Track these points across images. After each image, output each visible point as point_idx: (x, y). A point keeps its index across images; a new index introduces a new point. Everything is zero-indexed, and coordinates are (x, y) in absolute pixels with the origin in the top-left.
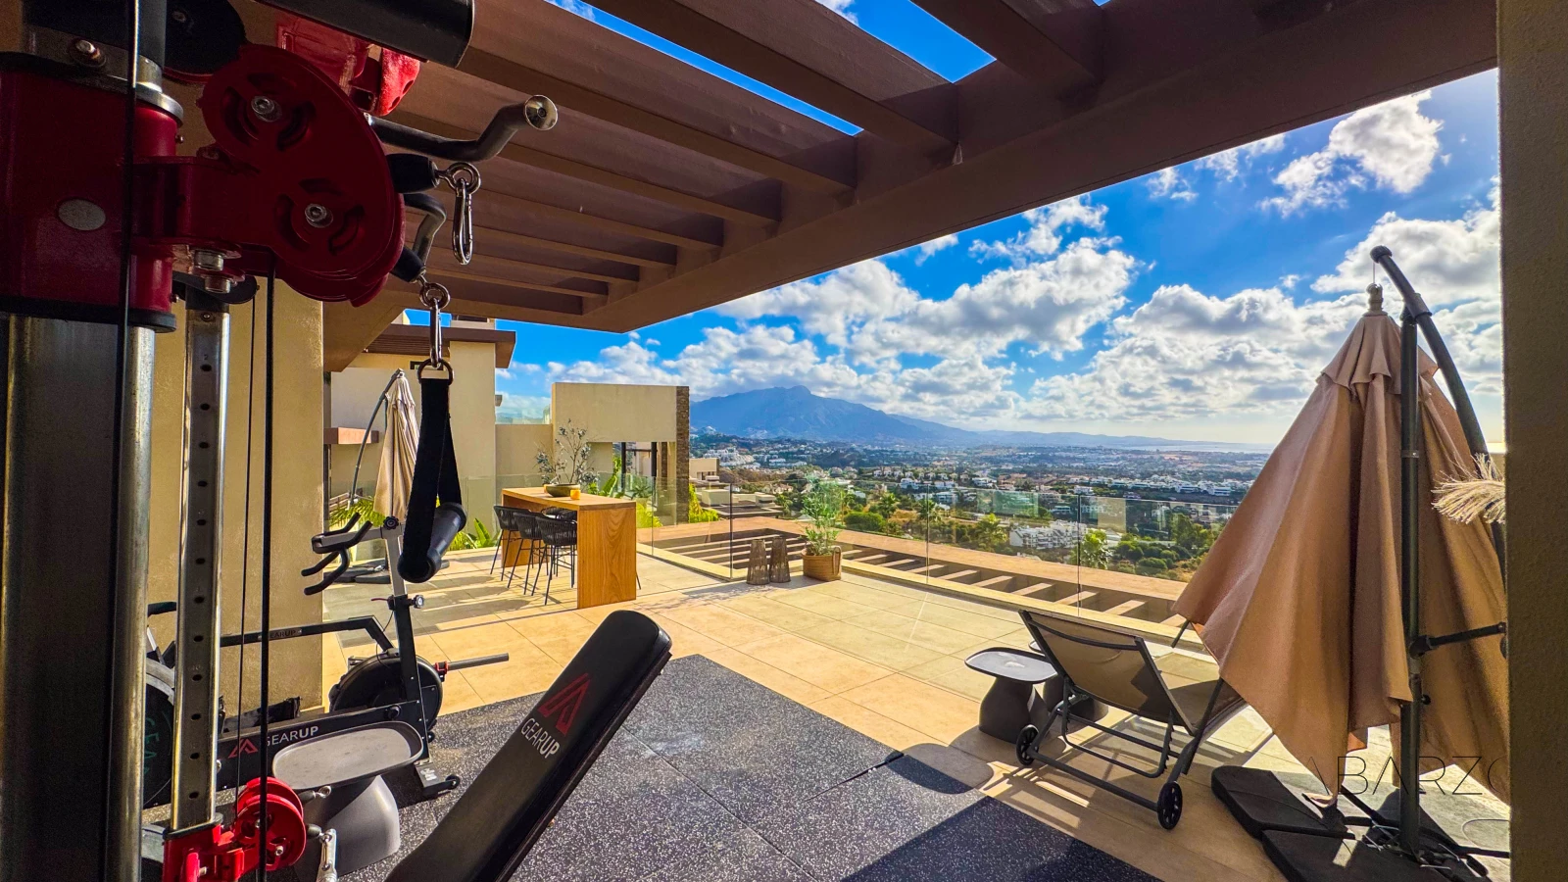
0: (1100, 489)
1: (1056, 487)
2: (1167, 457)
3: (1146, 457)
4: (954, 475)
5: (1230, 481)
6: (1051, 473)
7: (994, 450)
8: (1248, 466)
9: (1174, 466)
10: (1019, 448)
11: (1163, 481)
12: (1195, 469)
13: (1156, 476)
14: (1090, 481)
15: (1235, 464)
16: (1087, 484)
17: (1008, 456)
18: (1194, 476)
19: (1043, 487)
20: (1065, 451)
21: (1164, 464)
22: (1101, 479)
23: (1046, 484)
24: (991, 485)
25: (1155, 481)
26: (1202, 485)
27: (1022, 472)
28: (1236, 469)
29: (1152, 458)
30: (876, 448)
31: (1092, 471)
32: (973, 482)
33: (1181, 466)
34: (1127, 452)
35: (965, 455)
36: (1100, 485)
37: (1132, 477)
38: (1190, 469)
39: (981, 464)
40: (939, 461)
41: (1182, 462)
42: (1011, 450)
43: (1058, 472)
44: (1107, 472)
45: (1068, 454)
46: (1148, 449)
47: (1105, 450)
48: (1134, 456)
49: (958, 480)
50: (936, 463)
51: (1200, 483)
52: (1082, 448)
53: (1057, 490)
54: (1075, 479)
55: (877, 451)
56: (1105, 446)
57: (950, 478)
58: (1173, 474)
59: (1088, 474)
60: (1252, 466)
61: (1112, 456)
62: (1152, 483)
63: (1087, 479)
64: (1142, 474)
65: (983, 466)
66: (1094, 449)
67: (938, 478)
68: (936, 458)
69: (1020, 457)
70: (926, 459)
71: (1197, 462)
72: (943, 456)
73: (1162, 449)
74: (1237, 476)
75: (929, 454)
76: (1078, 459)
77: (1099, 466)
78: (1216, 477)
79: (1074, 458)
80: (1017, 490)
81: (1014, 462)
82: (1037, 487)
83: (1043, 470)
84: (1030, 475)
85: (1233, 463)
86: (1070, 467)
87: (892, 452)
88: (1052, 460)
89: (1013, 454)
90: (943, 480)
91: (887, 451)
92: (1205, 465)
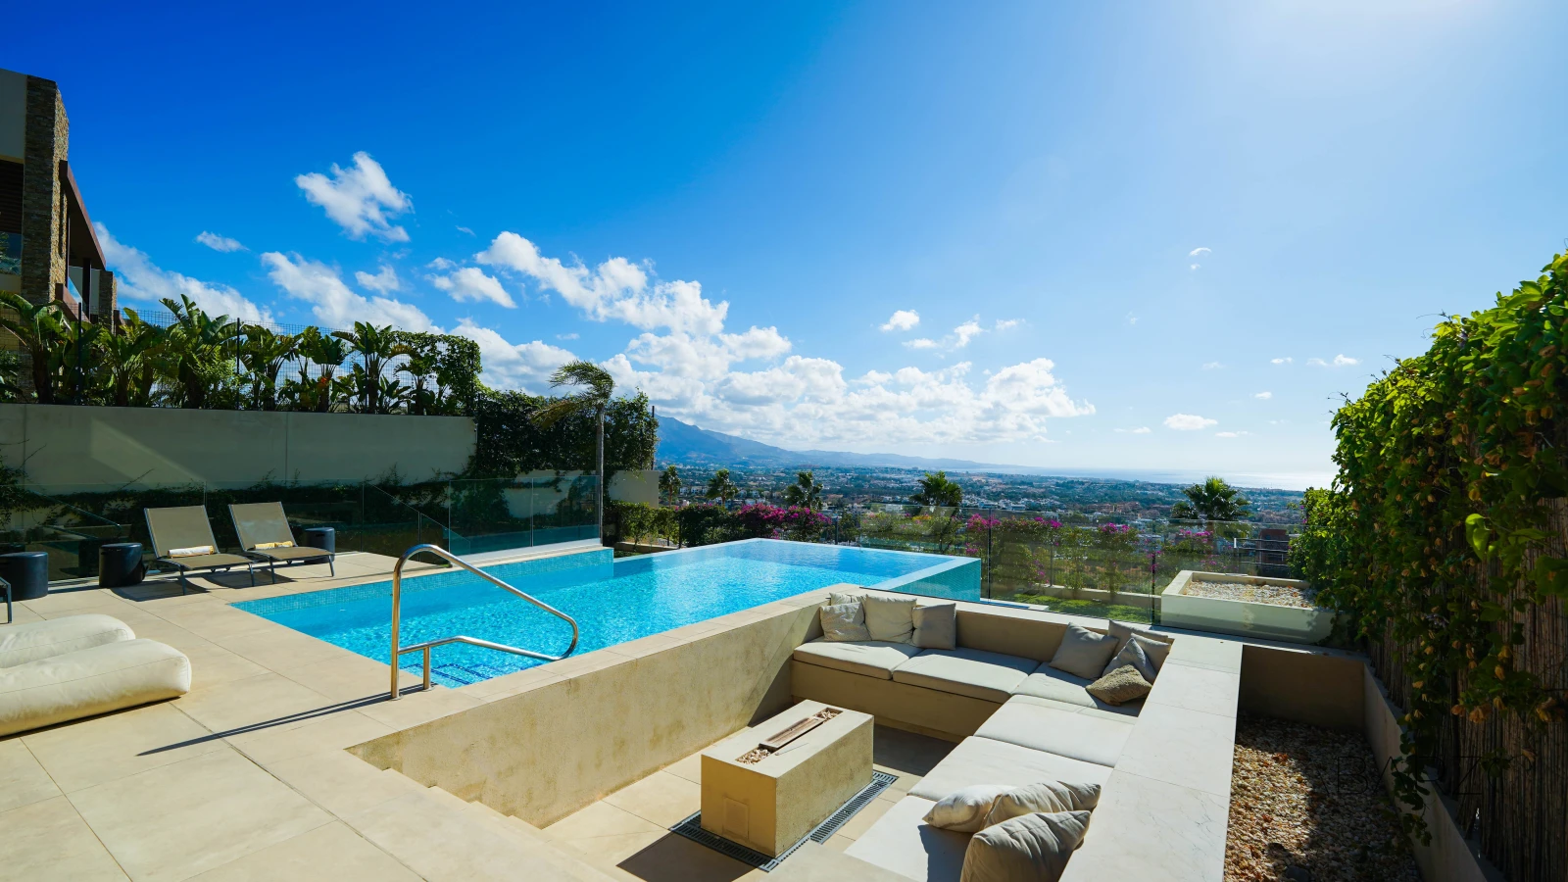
1: (869, 507)
2: (976, 479)
4: (766, 493)
5: (1026, 499)
6: (867, 492)
9: (981, 487)
10: (837, 469)
12: (999, 490)
14: (901, 499)
15: (1033, 486)
17: (826, 476)
18: (996, 496)
19: (856, 505)
20: (882, 472)
21: (971, 485)
23: (860, 503)
27: (839, 491)
28: (1032, 490)
29: (961, 479)
30: (689, 467)
31: (906, 490)
33: (987, 488)
35: (783, 475)
38: (994, 490)
40: (755, 481)
41: (987, 484)
42: (830, 471)
43: (873, 492)
45: (885, 475)
46: (959, 471)
47: (919, 471)
49: (770, 498)
50: (751, 483)
51: (1001, 501)
52: (898, 470)
55: (689, 470)
56: (920, 468)
57: (762, 496)
58: (978, 494)
60: (1045, 487)
63: (899, 497)
66: (910, 471)
67: (749, 496)
68: (752, 477)
69: (838, 478)
70: (741, 478)
71: (1000, 484)
72: (760, 475)
73: (971, 471)
74: (1034, 496)
75: (745, 473)
76: (894, 479)
77: (913, 487)
78: (1014, 497)
79: (890, 479)
80: (830, 508)
81: (832, 483)
82: (850, 505)
83: (860, 490)
84: (846, 495)
85: (1030, 484)
86: (885, 488)
87: (705, 471)
88: (869, 481)
89: (832, 475)
90: (756, 497)
91: (699, 470)
92: (1008, 487)
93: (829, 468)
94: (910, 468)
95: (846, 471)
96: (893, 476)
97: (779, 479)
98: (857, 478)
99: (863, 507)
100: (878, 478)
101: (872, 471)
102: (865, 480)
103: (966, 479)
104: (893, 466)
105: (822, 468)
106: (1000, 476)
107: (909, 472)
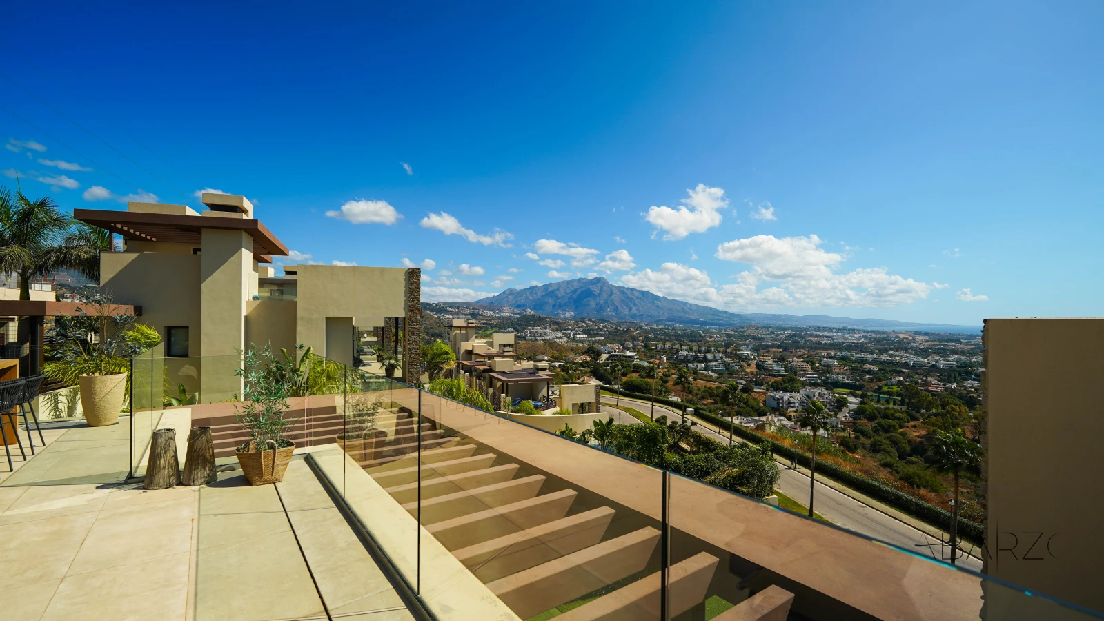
0: (844, 362)
1: (807, 360)
2: (902, 336)
3: (884, 336)
4: (722, 349)
5: (956, 356)
6: (803, 348)
7: (757, 329)
8: (972, 345)
9: (908, 343)
10: (777, 328)
11: (898, 356)
12: (926, 346)
13: (891, 352)
14: (836, 355)
15: (961, 343)
16: (831, 358)
17: (768, 334)
18: (925, 352)
19: (795, 359)
20: (815, 330)
21: (898, 342)
22: (844, 353)
23: (798, 357)
24: (752, 357)
25: (891, 355)
26: (930, 360)
27: (779, 347)
28: (959, 346)
29: (889, 337)
30: (661, 327)
31: (839, 346)
32: (737, 355)
33: (914, 344)
34: (868, 332)
35: (733, 333)
36: (844, 359)
37: (872, 353)
38: (922, 347)
39: (745, 341)
40: (711, 337)
41: (914, 341)
42: (770, 329)
43: (809, 347)
44: (850, 348)
45: (818, 333)
46: (886, 329)
47: (849, 330)
48: (874, 335)
49: (725, 353)
50: (708, 339)
51: (930, 358)
52: (830, 328)
53: (807, 362)
54: (823, 353)
55: (661, 329)
56: (849, 327)
57: (719, 352)
58: (906, 350)
59: (834, 349)
60: (975, 345)
61: (855, 335)
62: (888, 358)
63: (833, 353)
64: (880, 350)
65: (747, 342)
66: (840, 329)
67: (709, 351)
68: (709, 335)
69: (777, 335)
70: (700, 336)
71: (927, 341)
72: (714, 333)
73: (896, 329)
74: (963, 353)
75: (703, 332)
76: (827, 337)
77: (843, 343)
78: (944, 353)
79: (823, 336)
80: (774, 362)
81: (773, 339)
82: (791, 359)
83: (797, 345)
84: (785, 349)
85: (959, 341)
86: (819, 343)
87: (673, 330)
88: (804, 338)
89: (772, 333)
90: (714, 353)
91: (668, 329)
92: (934, 343)
93: (770, 327)
94: (841, 326)
95: (784, 329)
96: (826, 333)
97: (729, 336)
98: (794, 335)
99: (802, 361)
100: (811, 335)
101: (806, 330)
102: (800, 336)
103: (893, 336)
104: (824, 325)
105: (764, 327)
106: (926, 334)
107: (838, 330)
